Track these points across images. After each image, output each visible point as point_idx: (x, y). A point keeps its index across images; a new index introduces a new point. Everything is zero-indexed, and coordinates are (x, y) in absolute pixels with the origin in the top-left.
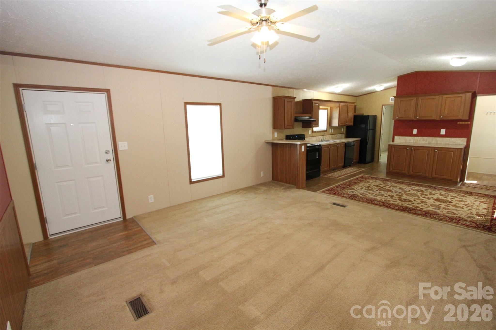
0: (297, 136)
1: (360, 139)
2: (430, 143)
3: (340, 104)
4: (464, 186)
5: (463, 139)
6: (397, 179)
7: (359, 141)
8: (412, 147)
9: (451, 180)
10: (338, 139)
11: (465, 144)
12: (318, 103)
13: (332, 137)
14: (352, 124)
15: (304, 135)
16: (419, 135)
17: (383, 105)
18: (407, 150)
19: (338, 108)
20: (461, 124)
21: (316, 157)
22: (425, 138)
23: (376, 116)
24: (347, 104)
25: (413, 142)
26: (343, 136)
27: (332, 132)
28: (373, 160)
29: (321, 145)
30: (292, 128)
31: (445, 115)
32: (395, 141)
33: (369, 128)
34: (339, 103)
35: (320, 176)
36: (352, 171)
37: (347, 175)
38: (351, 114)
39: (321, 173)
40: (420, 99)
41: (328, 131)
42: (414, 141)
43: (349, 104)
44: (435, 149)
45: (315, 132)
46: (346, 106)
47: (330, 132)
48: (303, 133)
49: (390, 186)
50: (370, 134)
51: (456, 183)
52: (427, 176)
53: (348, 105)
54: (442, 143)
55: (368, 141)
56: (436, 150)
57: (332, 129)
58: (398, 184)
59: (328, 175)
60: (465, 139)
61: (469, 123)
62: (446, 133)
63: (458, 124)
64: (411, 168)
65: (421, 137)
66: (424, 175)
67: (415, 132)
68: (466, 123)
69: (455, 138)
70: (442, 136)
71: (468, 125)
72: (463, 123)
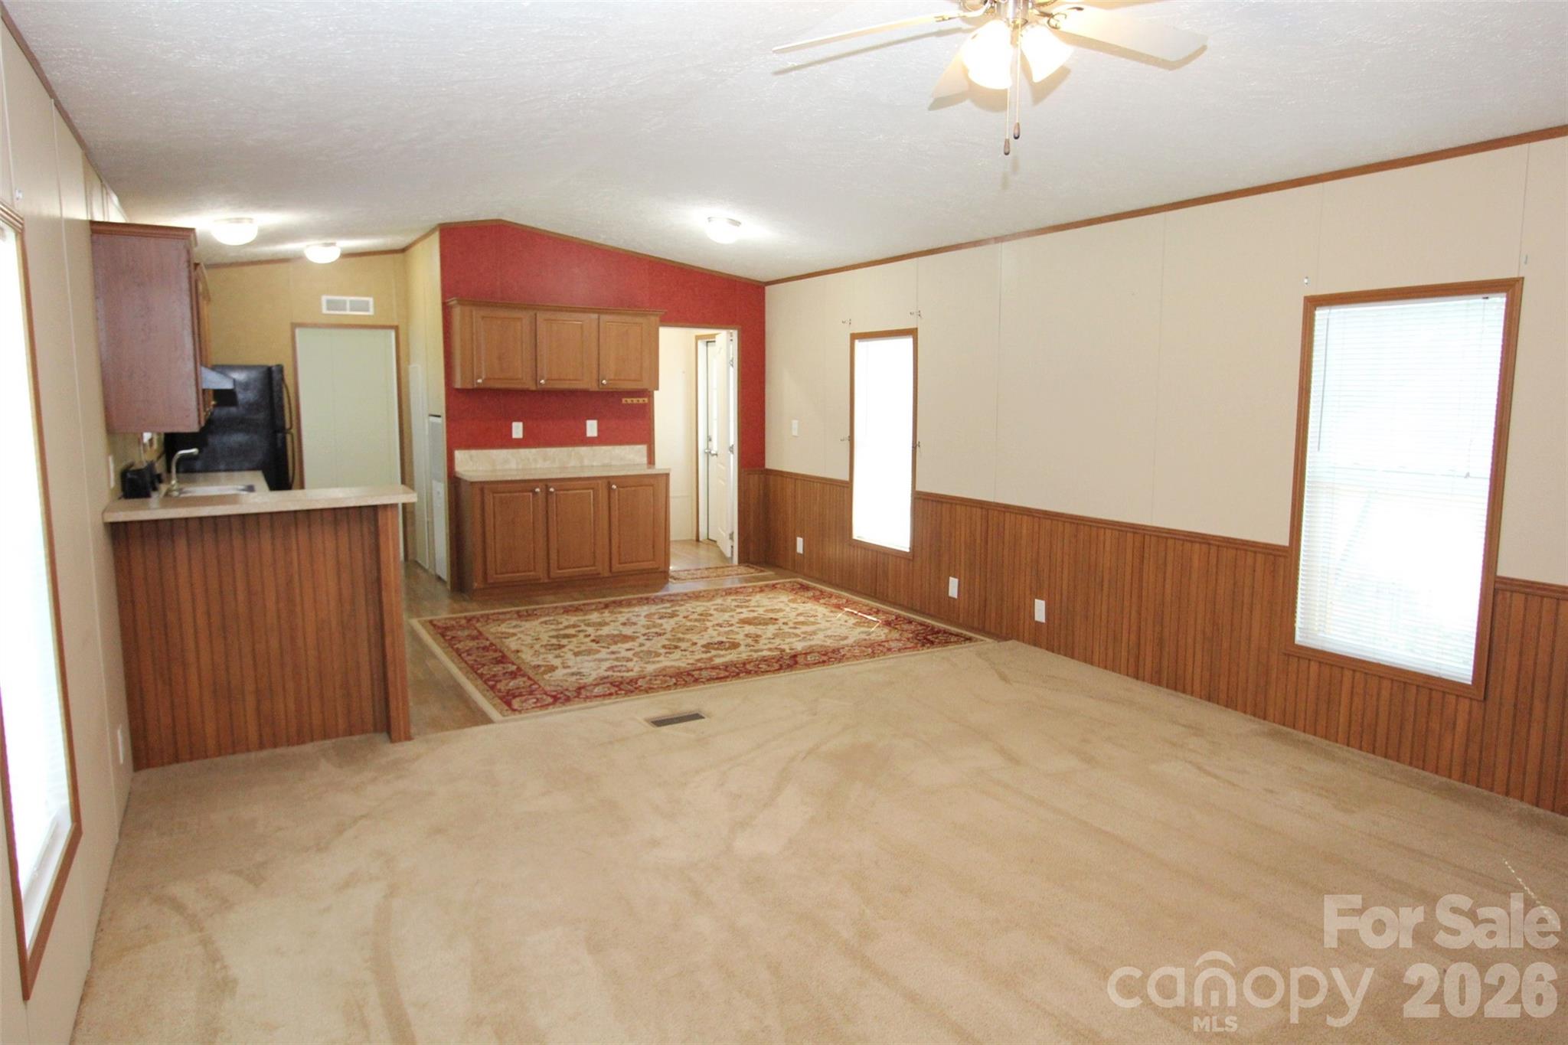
5: (638, 446)
8: (549, 484)
11: (646, 463)
16: (532, 440)
18: (536, 494)
20: (628, 405)
22: (548, 450)
23: (282, 369)
25: (515, 467)
31: (612, 377)
32: (458, 466)
40: (541, 318)
42: (517, 464)
44: (611, 484)
52: (599, 574)
54: (595, 464)
56: (614, 486)
60: (642, 449)
61: (646, 400)
62: (599, 430)
63: (623, 405)
64: (553, 556)
65: (538, 449)
66: (591, 570)
67: (517, 430)
68: (641, 400)
69: (623, 447)
70: (591, 442)
71: (644, 405)
72: (635, 400)
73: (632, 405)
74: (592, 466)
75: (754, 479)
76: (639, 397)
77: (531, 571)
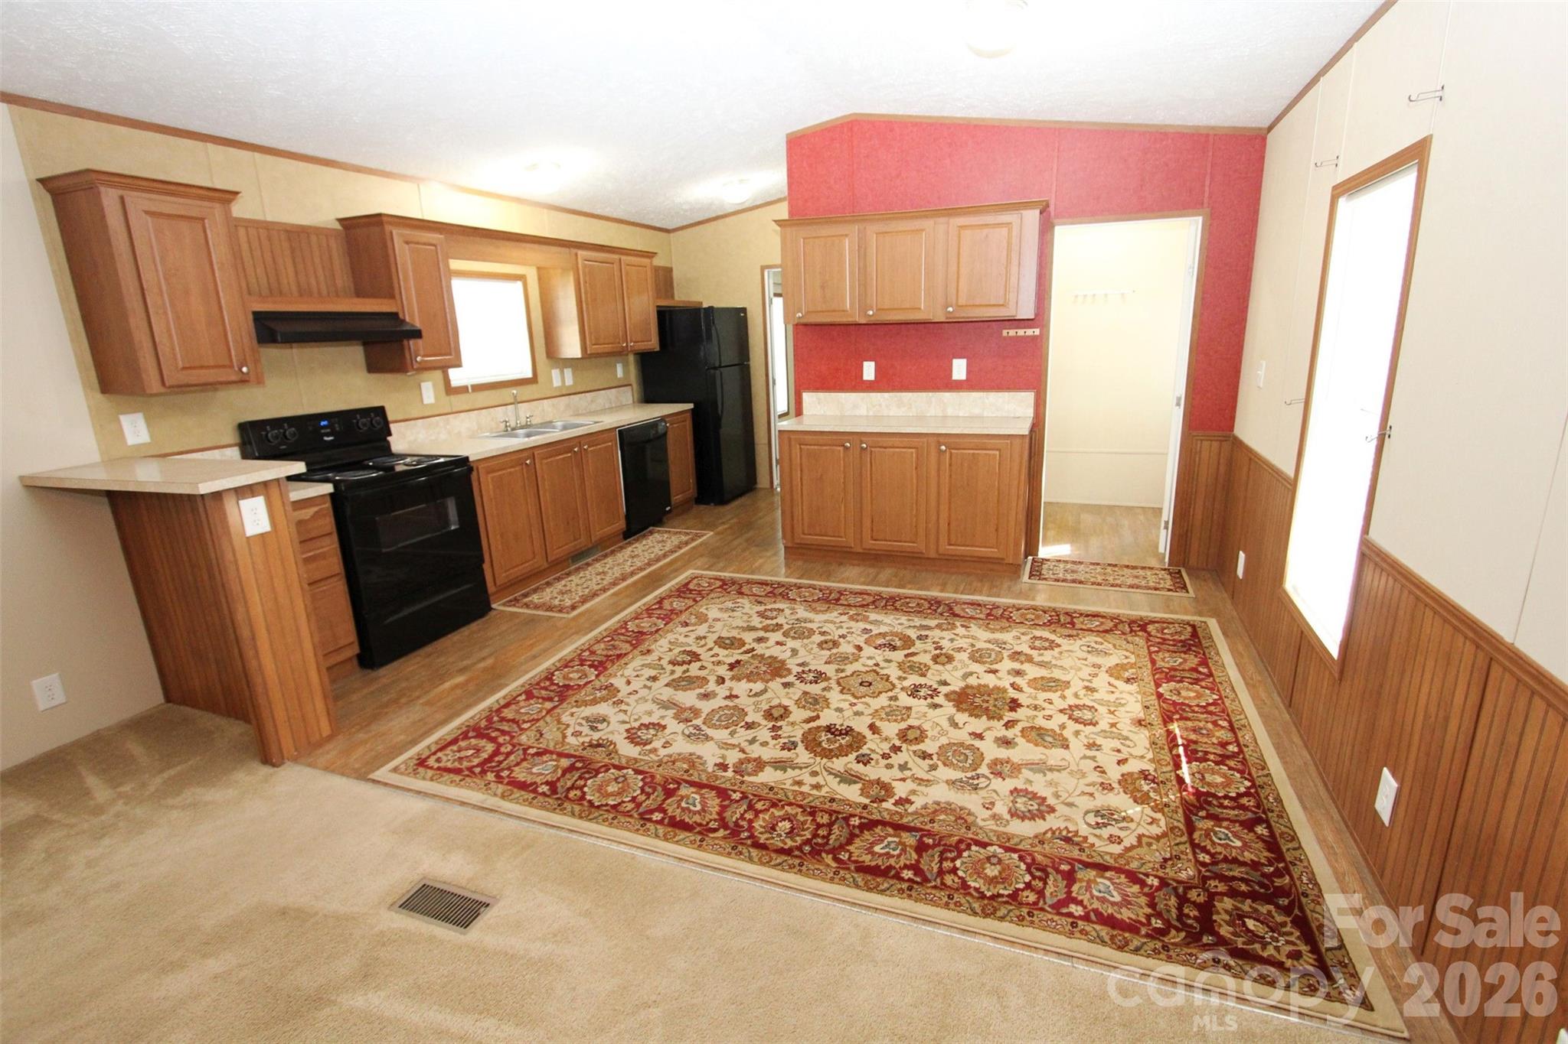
0: (323, 423)
1: (691, 406)
2: (921, 418)
3: (576, 255)
4: (1040, 582)
5: (1023, 394)
6: (820, 577)
7: (689, 415)
8: (863, 439)
9: (998, 561)
10: (603, 411)
11: (1032, 415)
12: (434, 242)
13: (568, 406)
14: (653, 343)
15: (380, 411)
16: (885, 383)
17: (763, 268)
18: (847, 448)
19: (572, 274)
20: (1011, 338)
21: (447, 523)
22: (904, 394)
23: (744, 310)
24: (616, 257)
25: (865, 413)
26: (628, 395)
27: (567, 384)
28: (755, 482)
29: (467, 458)
30: (243, 381)
31: (962, 301)
32: (805, 411)
33: (720, 362)
34: (574, 251)
35: (492, 613)
36: (657, 551)
37: (635, 578)
38: (642, 308)
39: (491, 598)
40: (872, 229)
41: (540, 379)
42: (868, 411)
43: (623, 258)
44: (940, 444)
45: (464, 390)
46: (611, 266)
47: (557, 382)
48: (375, 403)
49: (786, 634)
50: (729, 381)
51: (1015, 570)
52: (922, 553)
53: (620, 260)
54: (961, 414)
55: (720, 412)
56: (943, 448)
57: (562, 373)
58: (817, 612)
59: (535, 598)
60: (1029, 397)
61: (1037, 332)
62: (968, 372)
63: (1005, 338)
64: (867, 523)
65: (891, 394)
66: (909, 546)
67: (869, 371)
68: (1030, 332)
69: (1000, 394)
70: (957, 386)
71: (1034, 338)
72: (1021, 332)
73: (1017, 339)
74: (958, 417)
75: (1208, 449)
76: (1030, 327)
77: (841, 537)
